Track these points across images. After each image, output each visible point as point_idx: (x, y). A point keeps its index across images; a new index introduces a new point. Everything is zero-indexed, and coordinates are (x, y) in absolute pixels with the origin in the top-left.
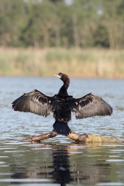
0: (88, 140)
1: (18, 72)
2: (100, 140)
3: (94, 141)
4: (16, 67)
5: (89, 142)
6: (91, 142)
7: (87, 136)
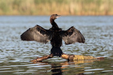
0: (75, 59)
1: (15, 12)
2: (83, 58)
3: (79, 59)
4: (14, 8)
5: (76, 60)
6: (77, 60)
7: (74, 56)
